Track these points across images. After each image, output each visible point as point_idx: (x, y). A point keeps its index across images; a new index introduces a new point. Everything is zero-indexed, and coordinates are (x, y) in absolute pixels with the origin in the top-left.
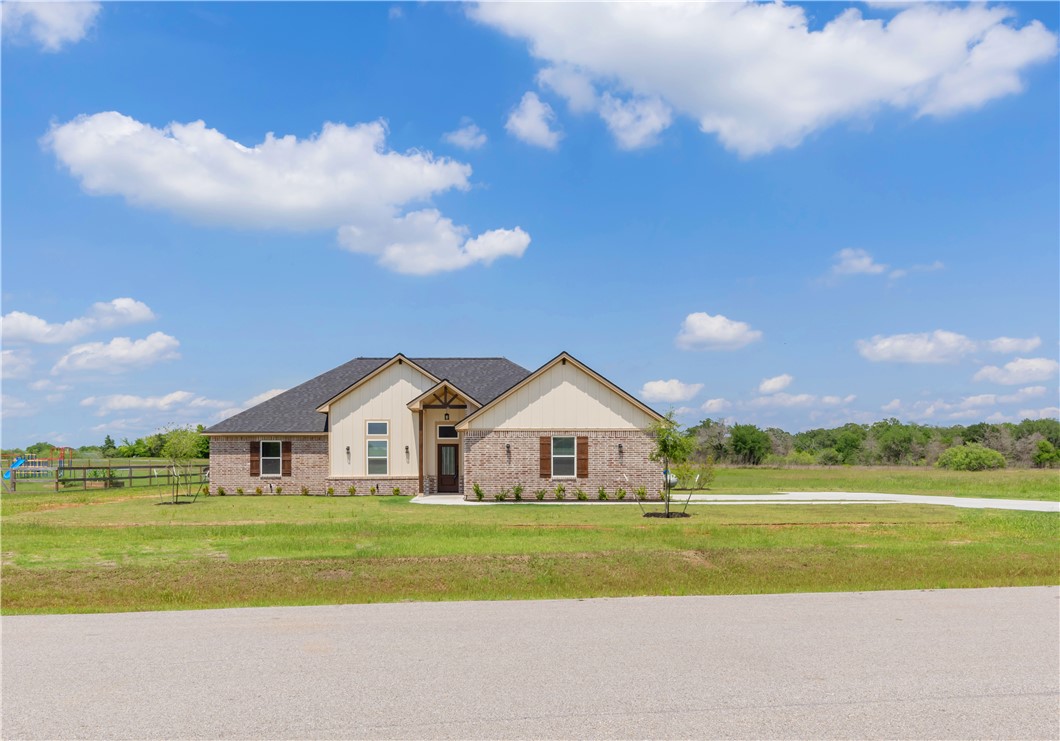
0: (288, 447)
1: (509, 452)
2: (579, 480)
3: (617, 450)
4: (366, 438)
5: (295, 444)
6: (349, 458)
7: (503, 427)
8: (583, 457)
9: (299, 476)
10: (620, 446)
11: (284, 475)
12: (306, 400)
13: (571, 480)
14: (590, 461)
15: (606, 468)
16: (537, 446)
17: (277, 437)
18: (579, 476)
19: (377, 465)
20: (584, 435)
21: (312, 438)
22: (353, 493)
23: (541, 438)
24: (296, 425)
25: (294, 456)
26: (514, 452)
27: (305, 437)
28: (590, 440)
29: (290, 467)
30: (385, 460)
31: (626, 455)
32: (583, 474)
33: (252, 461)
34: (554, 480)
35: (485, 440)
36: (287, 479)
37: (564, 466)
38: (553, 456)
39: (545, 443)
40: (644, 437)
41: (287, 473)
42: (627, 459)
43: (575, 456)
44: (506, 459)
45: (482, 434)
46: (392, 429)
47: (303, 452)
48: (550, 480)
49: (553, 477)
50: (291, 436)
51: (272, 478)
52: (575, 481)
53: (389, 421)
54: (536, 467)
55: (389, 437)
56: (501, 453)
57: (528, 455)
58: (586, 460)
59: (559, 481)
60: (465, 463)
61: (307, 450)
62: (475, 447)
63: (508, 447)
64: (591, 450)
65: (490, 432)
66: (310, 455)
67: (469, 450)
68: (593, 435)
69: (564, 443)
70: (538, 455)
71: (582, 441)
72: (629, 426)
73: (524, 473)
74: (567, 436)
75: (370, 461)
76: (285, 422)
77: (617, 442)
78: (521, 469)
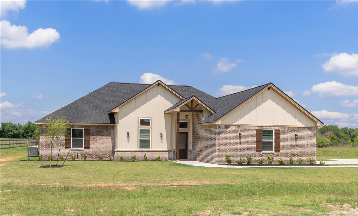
0: (88, 132)
1: (240, 137)
2: (275, 153)
3: (294, 137)
4: (138, 127)
5: (92, 130)
6: (128, 139)
7: (237, 123)
8: (278, 141)
9: (95, 149)
10: (296, 135)
11: (85, 148)
12: (92, 105)
13: (272, 153)
14: (281, 143)
15: (289, 147)
16: (255, 134)
17: (81, 126)
18: (276, 151)
19: (145, 143)
20: (278, 128)
21: (102, 127)
22: (134, 160)
23: (257, 130)
24: (92, 119)
25: (91, 137)
26: (243, 137)
27: (98, 126)
28: (281, 131)
29: (89, 144)
30: (149, 141)
31: (299, 140)
32: (278, 150)
33: (66, 140)
34: (263, 153)
35: (228, 130)
36: (87, 151)
37: (268, 145)
38: (262, 140)
39: (258, 132)
40: (307, 130)
41: (87, 147)
42: (299, 142)
43: (273, 140)
44: (238, 141)
45: (226, 127)
46: (153, 123)
47: (97, 135)
48: (261, 153)
49: (263, 152)
50: (90, 126)
51: (78, 150)
52: (273, 154)
53: (152, 118)
54: (254, 146)
55: (151, 128)
56: (236, 138)
57: (250, 139)
58: (279, 142)
59: (266, 154)
60: (217, 143)
61: (99, 134)
62: (222, 135)
63: (240, 134)
64: (282, 137)
65: (230, 126)
66: (101, 137)
67: (219, 136)
68: (283, 129)
69: (268, 133)
70: (255, 139)
71: (277, 132)
72: (300, 124)
73: (248, 149)
74: (270, 129)
75: (141, 141)
76: (85, 117)
77: (294, 133)
78: (246, 147)
